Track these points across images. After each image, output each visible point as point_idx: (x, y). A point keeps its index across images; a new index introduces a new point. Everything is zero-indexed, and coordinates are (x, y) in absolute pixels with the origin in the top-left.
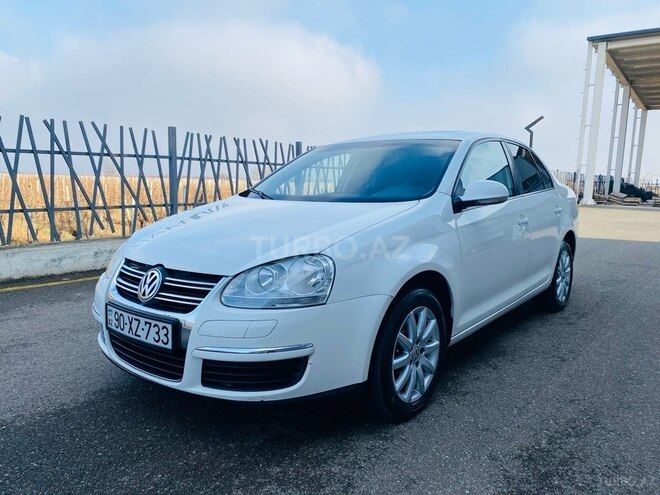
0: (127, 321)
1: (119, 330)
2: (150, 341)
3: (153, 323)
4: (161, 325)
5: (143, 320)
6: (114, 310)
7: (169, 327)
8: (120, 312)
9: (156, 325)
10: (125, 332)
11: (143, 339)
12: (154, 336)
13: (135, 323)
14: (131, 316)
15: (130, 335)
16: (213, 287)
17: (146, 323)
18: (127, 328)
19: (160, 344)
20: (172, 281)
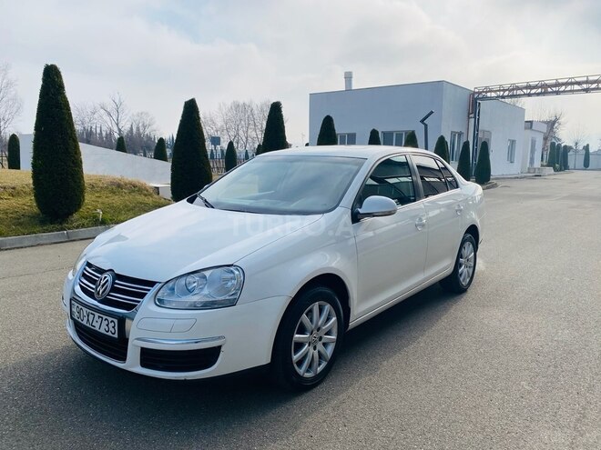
0: (85, 314)
1: (80, 320)
2: (102, 331)
3: (105, 317)
4: (110, 319)
5: (97, 315)
6: (77, 305)
7: (116, 321)
8: (80, 307)
9: (106, 319)
10: (84, 323)
11: (97, 329)
12: (105, 327)
13: (91, 316)
14: (88, 311)
15: (88, 325)
16: (149, 290)
17: (99, 317)
18: (86, 319)
19: (109, 334)
20: (120, 284)
